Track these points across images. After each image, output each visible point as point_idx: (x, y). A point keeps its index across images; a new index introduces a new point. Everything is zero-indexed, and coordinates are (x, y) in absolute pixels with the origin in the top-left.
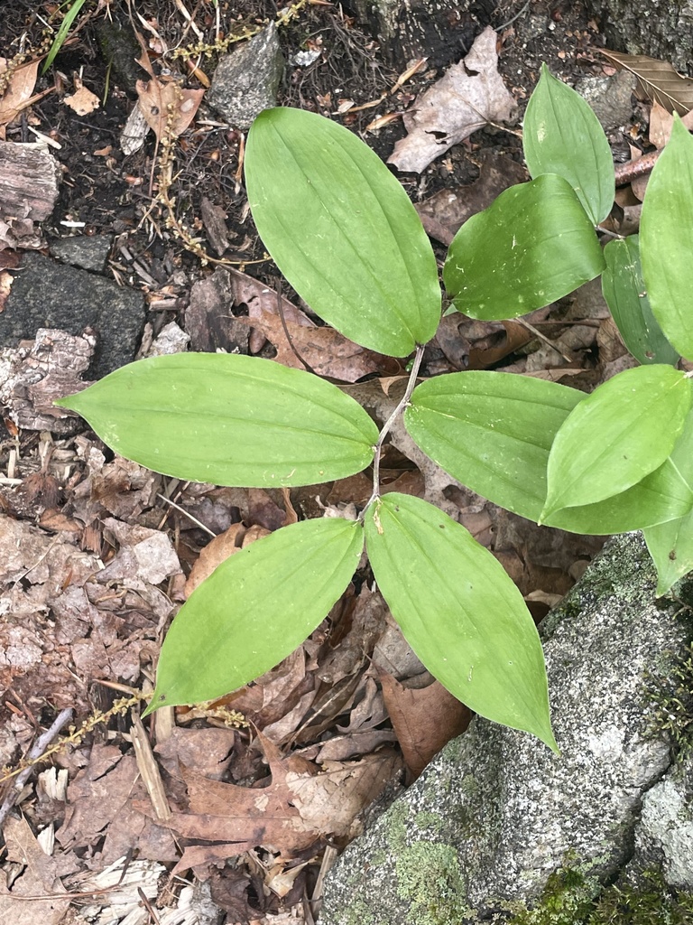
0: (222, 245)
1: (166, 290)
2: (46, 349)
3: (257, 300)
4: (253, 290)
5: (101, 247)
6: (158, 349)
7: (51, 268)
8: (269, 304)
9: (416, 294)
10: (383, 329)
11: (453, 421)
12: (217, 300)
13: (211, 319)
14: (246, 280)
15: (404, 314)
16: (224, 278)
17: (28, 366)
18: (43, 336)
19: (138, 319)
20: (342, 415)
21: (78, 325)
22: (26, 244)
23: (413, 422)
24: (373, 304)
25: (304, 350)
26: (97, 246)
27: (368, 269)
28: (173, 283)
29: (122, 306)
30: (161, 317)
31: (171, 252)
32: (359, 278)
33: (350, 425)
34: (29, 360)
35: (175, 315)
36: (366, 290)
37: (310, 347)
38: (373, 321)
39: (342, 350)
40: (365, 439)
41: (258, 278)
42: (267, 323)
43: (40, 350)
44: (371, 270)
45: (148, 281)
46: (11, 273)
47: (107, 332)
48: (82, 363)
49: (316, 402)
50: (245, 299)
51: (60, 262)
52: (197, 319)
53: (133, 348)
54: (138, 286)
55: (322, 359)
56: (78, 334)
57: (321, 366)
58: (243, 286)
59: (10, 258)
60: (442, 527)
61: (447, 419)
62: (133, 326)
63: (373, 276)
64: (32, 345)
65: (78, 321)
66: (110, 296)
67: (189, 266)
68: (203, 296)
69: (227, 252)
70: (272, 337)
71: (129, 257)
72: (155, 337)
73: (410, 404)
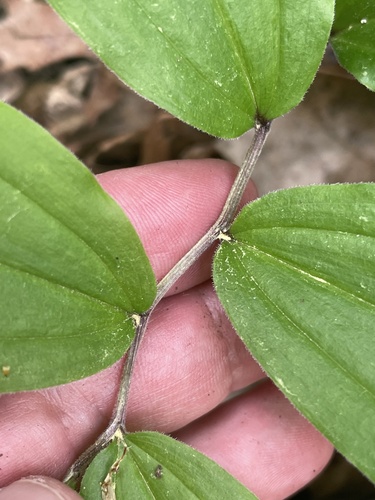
10: (196, 68)
11: (324, 290)
15: (247, 43)
20: (89, 242)
33: (100, 265)
38: (175, 43)
40: (124, 300)
49: (31, 194)
61: (311, 284)
73: (227, 238)
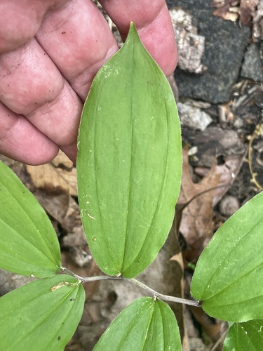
0: (260, 148)
1: (231, 115)
2: (192, 42)
3: (227, 170)
4: (233, 167)
5: (256, 75)
6: (195, 112)
7: (242, 45)
8: (225, 177)
9: (241, 303)
10: (211, 279)
12: (226, 146)
13: (215, 143)
14: (239, 163)
15: (224, 294)
16: (240, 150)
17: (181, 31)
18: (200, 40)
19: (213, 99)
21: (208, 62)
22: (256, 28)
23: (140, 305)
24: (231, 271)
25: (198, 201)
26: (256, 72)
27: (258, 266)
28: (235, 119)
29: (220, 88)
30: (214, 113)
31: (254, 117)
32: (251, 259)
34: (184, 32)
35: (216, 121)
36: (241, 265)
37: (200, 204)
38: (218, 271)
39: (199, 223)
41: (241, 171)
42: (214, 177)
43: (191, 39)
44: (258, 268)
45: (235, 104)
46: (238, 20)
47: (204, 81)
48: (184, 65)
49: (150, 230)
50: (228, 163)
51: (246, 50)
52: (214, 134)
53: (195, 97)
54: (233, 98)
55: (193, 211)
56: (202, 62)
57: (189, 211)
58: (235, 162)
59: (247, 19)
60: (59, 338)
62: (208, 96)
63: (253, 270)
64: (194, 33)
65: (210, 63)
66: (226, 81)
67: (246, 129)
68: (228, 138)
69: (255, 151)
70: (205, 181)
71: (250, 92)
72: (203, 109)
73: (155, 299)
